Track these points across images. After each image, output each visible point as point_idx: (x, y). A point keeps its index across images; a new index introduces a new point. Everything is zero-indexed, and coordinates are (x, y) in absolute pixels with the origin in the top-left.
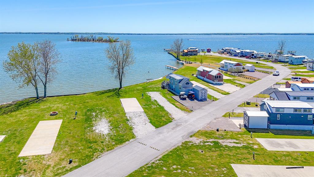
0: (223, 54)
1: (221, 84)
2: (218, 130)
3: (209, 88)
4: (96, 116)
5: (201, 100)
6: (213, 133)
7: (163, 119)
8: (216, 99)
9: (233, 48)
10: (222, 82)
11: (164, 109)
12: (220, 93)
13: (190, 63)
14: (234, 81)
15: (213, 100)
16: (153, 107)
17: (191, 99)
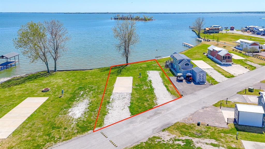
0: (246, 32)
1: (230, 65)
2: (199, 124)
3: (215, 69)
4: (83, 95)
5: (198, 83)
6: (192, 128)
7: (145, 104)
8: (216, 83)
9: (257, 26)
10: (231, 63)
11: (153, 92)
12: (223, 75)
13: (208, 41)
14: (245, 62)
15: (212, 84)
16: (145, 88)
17: (188, 81)
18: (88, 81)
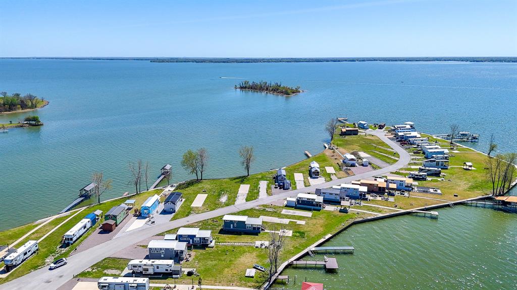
1: (318, 178)
2: (272, 205)
3: (304, 181)
4: (224, 194)
5: (285, 189)
6: (268, 206)
7: (254, 198)
8: (296, 189)
10: (318, 176)
11: (259, 192)
12: (305, 185)
15: (292, 190)
16: (255, 191)
17: (280, 188)
18: (224, 186)
